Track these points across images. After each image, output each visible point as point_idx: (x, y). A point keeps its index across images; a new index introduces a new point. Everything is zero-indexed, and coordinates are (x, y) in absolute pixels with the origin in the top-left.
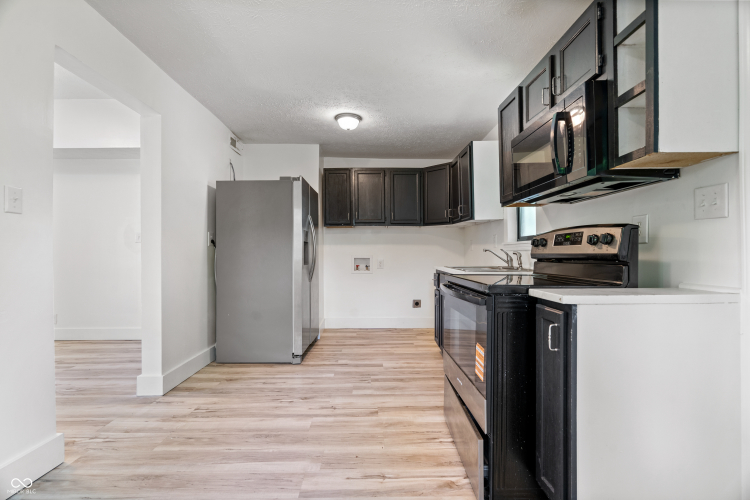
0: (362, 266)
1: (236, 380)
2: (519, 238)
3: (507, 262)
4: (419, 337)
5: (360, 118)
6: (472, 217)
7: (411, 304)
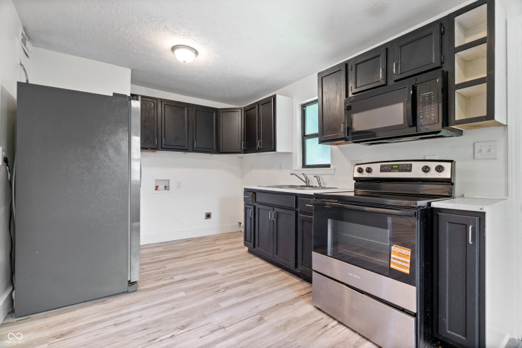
0: (161, 187)
1: (70, 332)
2: (304, 166)
3: (306, 182)
4: (218, 243)
5: (197, 53)
6: (274, 150)
7: (204, 216)
